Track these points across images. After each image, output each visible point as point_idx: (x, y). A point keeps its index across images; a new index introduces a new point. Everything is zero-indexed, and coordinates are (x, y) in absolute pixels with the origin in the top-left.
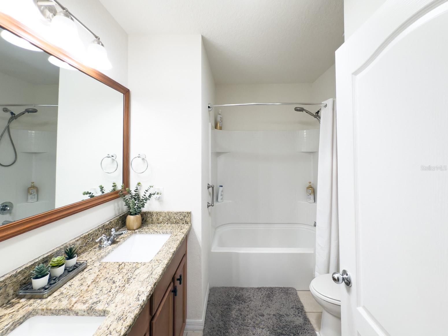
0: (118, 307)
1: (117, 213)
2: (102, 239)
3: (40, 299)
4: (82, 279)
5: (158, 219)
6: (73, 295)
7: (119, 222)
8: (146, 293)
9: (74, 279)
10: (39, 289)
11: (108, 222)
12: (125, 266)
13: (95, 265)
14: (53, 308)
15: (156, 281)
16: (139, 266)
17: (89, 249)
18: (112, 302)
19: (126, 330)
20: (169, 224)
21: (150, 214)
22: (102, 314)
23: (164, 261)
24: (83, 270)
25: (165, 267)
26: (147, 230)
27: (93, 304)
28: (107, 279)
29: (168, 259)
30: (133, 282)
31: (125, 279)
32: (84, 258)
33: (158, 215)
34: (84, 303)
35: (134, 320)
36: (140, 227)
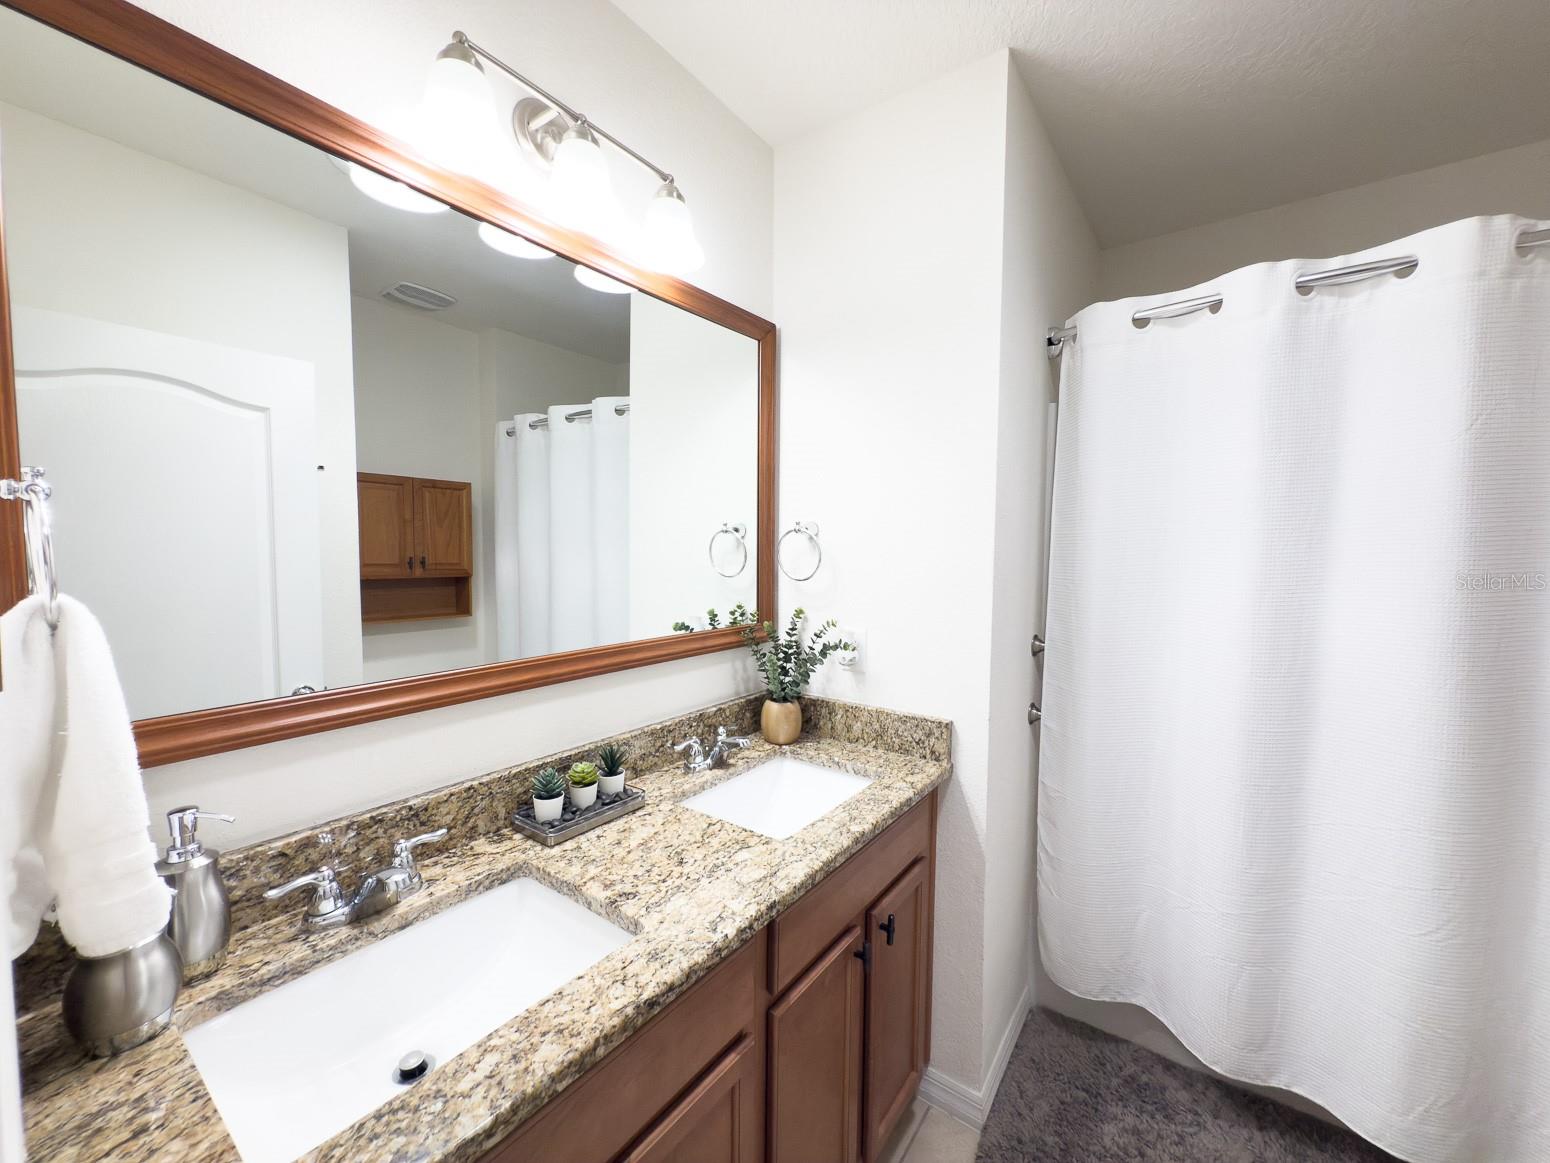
0: (664, 925)
1: (742, 688)
2: (690, 747)
3: (542, 844)
4: (625, 830)
5: (849, 728)
6: (594, 860)
7: (744, 714)
8: (738, 919)
9: (613, 824)
10: (543, 824)
11: (715, 709)
12: (722, 832)
13: (661, 807)
14: (552, 873)
15: (777, 899)
16: (752, 841)
17: (663, 766)
18: (658, 909)
19: (657, 991)
20: (880, 751)
21: (828, 707)
22: (632, 928)
23: (822, 850)
24: (634, 812)
25: (817, 868)
26: (812, 753)
27: (620, 896)
28: (670, 849)
29: (837, 849)
30: (722, 878)
31: (706, 863)
32: (651, 786)
33: (848, 714)
34: (606, 886)
35: (688, 976)
36: (795, 741)
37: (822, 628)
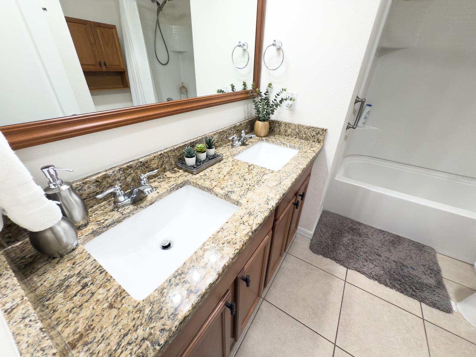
0: (249, 203)
1: (247, 116)
2: (233, 138)
3: (191, 174)
4: (219, 168)
5: (286, 131)
6: (213, 179)
7: (248, 126)
8: (275, 200)
9: (214, 166)
10: (190, 166)
11: (239, 124)
12: (255, 169)
13: (229, 159)
14: (200, 184)
15: (285, 192)
16: (267, 172)
17: (223, 145)
18: (244, 197)
19: (257, 227)
20: (297, 139)
21: (279, 123)
22: (236, 203)
23: (293, 175)
24: (220, 161)
25: (294, 181)
26: (274, 140)
27: (228, 192)
28: (239, 175)
29: (298, 174)
30: (262, 185)
31: (254, 180)
32: (220, 151)
33: (287, 126)
34: (221, 189)
35: (264, 220)
36: (266, 136)
37: (280, 92)
